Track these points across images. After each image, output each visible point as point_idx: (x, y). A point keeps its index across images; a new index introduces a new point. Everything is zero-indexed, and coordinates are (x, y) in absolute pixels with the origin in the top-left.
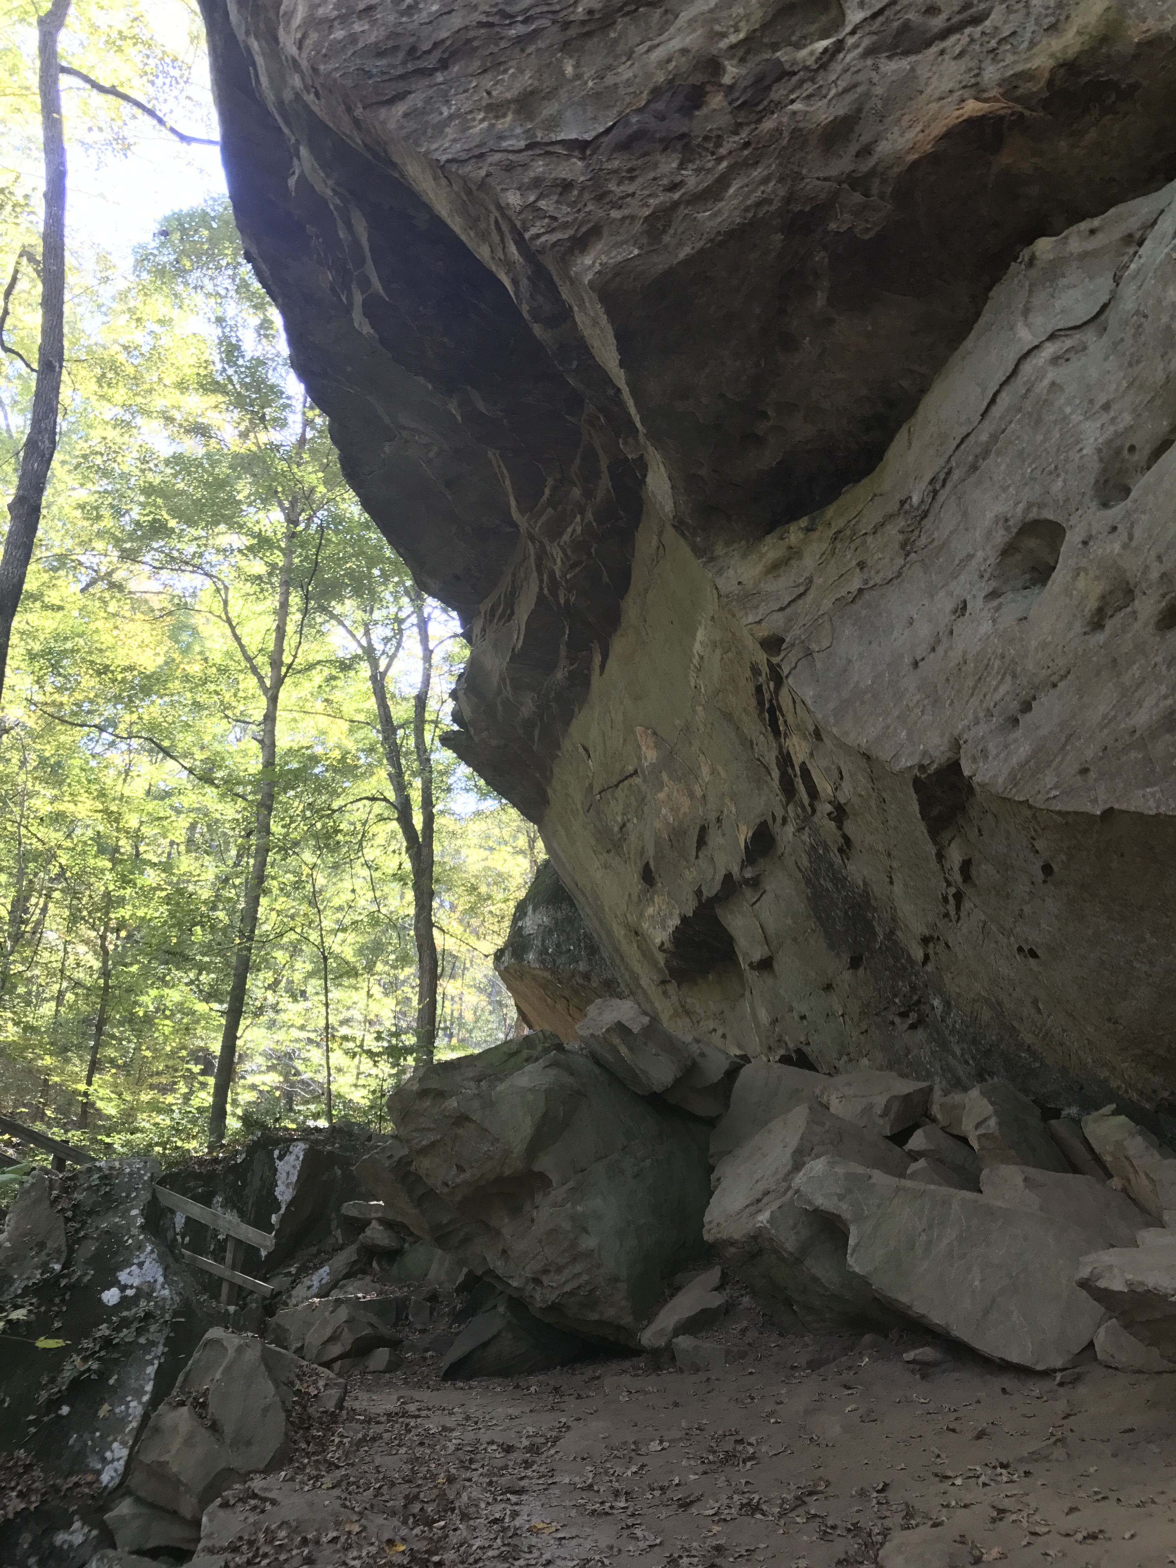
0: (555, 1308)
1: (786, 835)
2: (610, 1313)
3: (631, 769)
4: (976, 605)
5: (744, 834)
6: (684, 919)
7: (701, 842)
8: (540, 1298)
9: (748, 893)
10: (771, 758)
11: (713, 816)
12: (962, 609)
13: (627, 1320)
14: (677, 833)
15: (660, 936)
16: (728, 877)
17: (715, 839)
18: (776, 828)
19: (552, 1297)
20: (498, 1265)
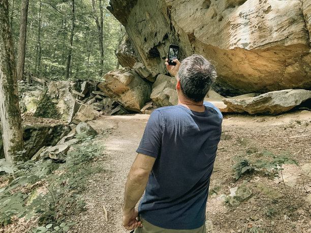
0: (128, 107)
1: (170, 36)
2: (136, 107)
3: (144, 19)
4: (199, 10)
5: (163, 35)
6: (151, 49)
7: (156, 35)
8: (126, 105)
9: (163, 45)
10: (169, 22)
11: (158, 31)
12: (197, 10)
13: (139, 108)
14: (152, 33)
15: (147, 51)
16: (160, 42)
17: (158, 35)
18: (169, 35)
19: (128, 105)
20: (120, 101)
